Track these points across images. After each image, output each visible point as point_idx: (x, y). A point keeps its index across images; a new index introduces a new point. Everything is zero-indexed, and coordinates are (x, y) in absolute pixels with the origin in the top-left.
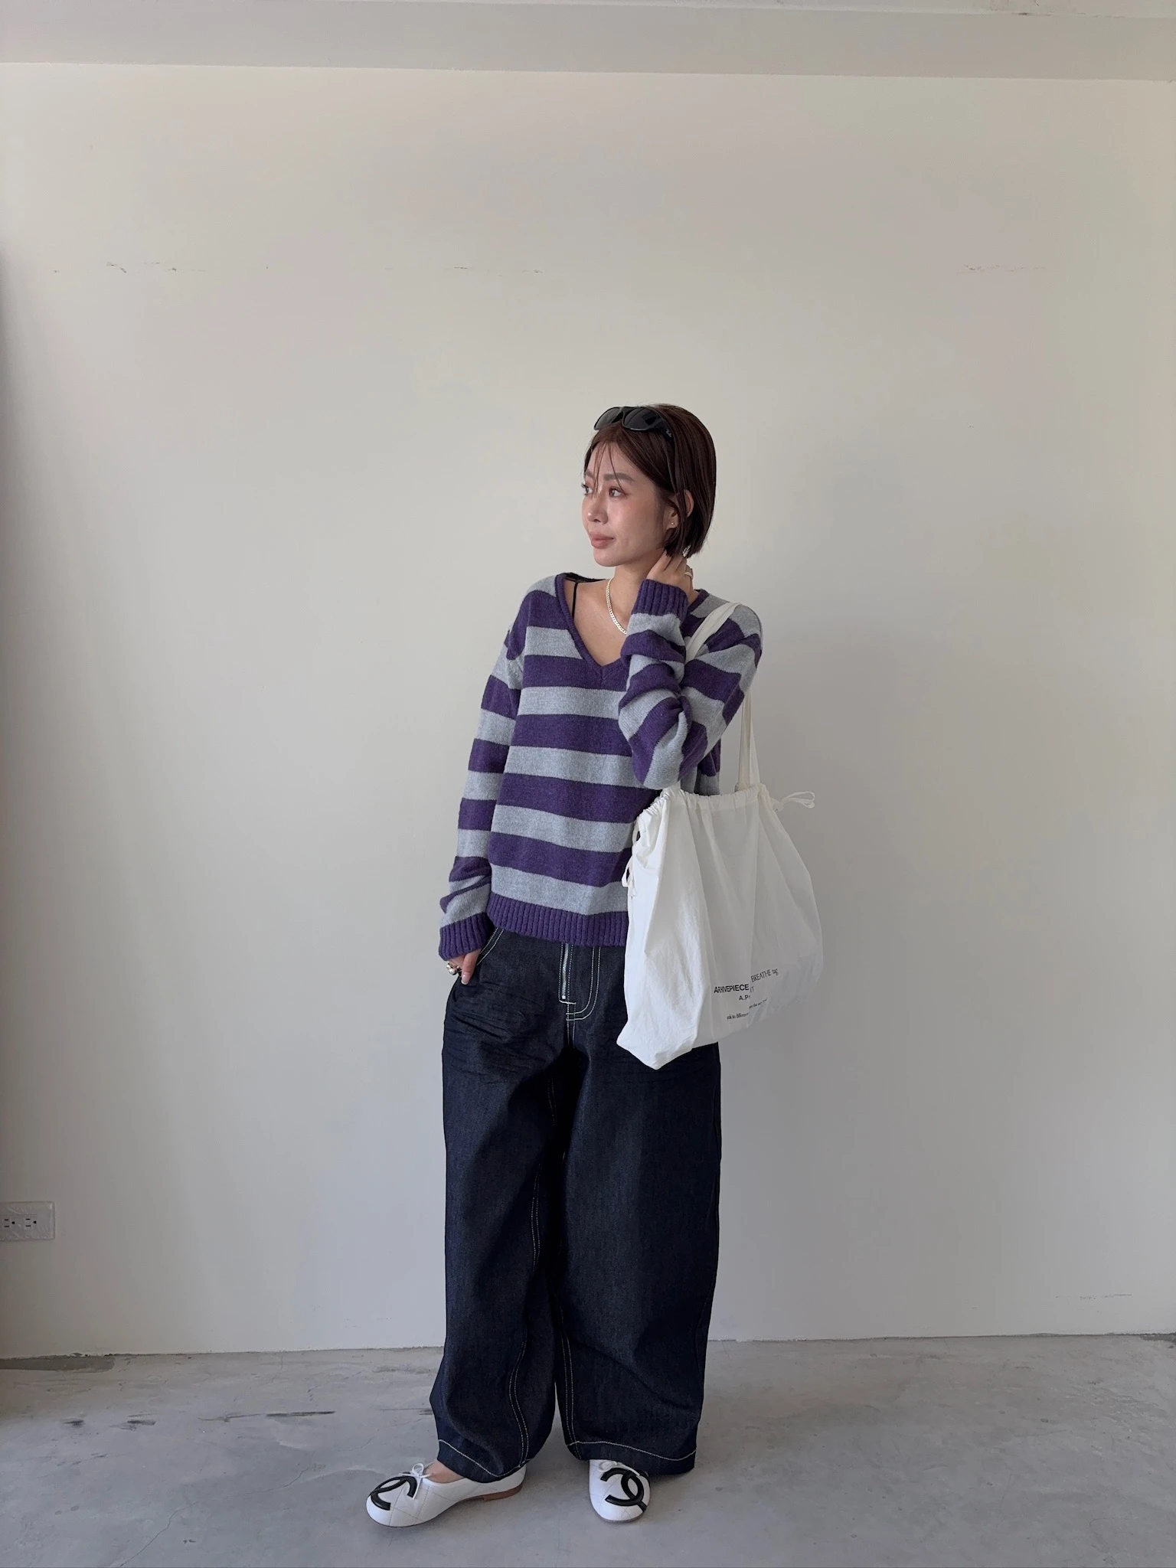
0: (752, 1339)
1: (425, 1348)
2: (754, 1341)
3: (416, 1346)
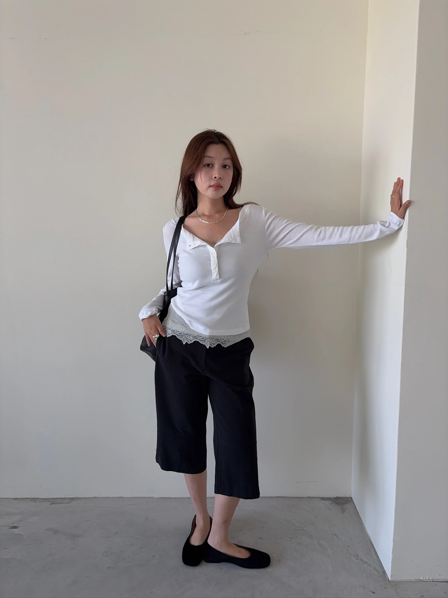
1: (27, 498)
3: (24, 497)
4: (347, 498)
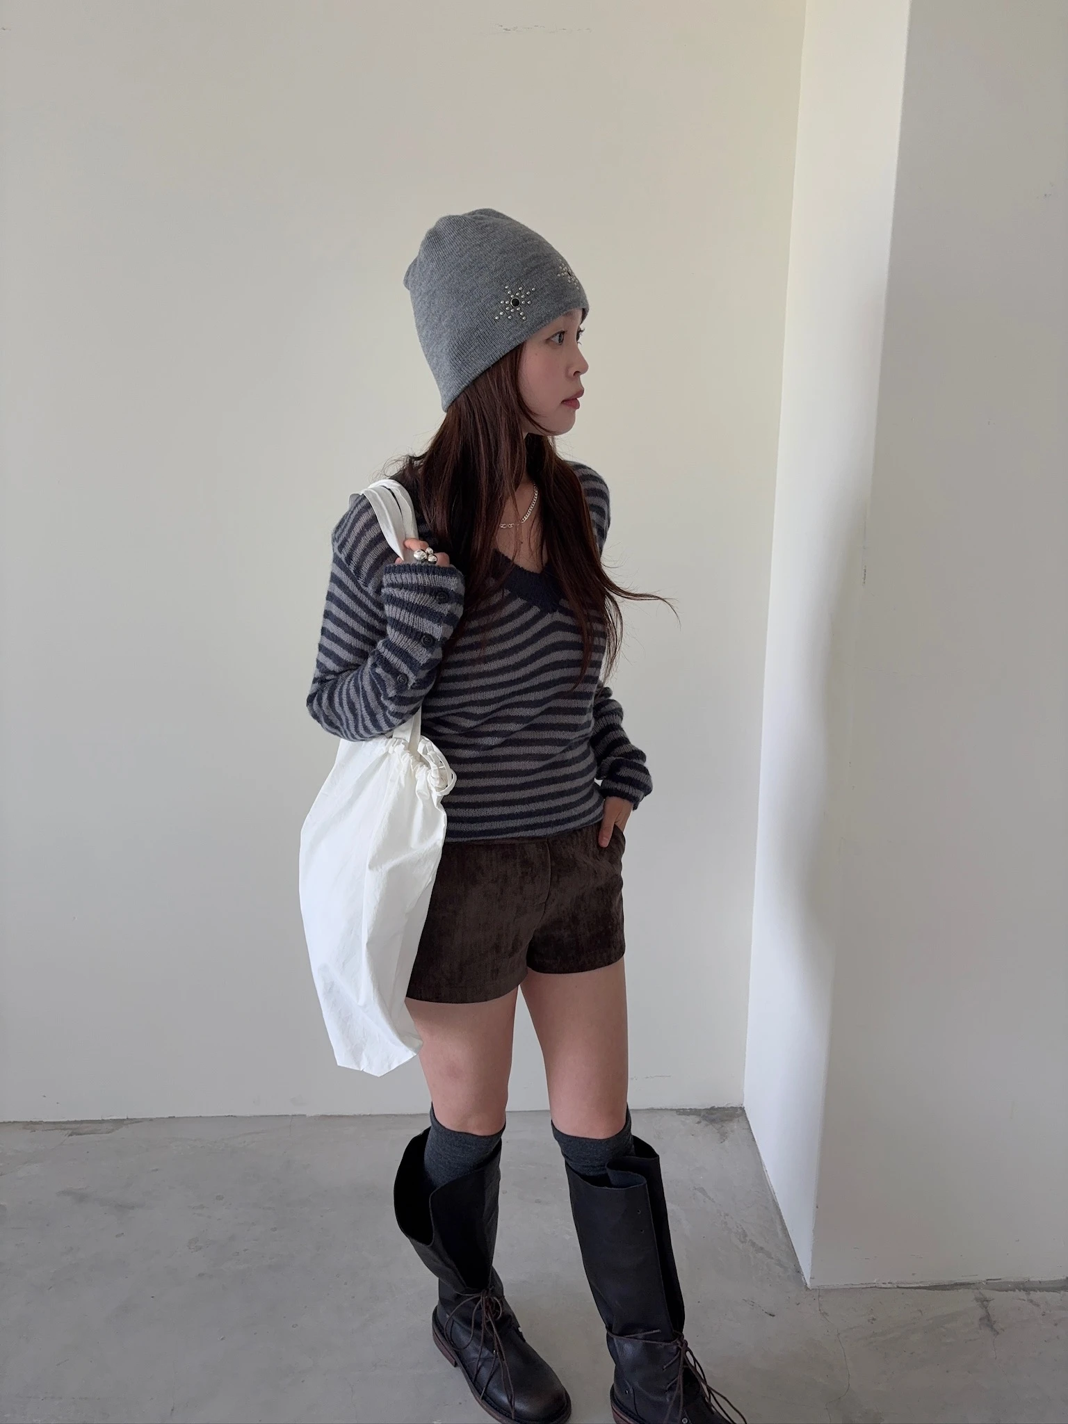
0: (320, 1113)
2: (322, 1116)
4: (735, 1109)
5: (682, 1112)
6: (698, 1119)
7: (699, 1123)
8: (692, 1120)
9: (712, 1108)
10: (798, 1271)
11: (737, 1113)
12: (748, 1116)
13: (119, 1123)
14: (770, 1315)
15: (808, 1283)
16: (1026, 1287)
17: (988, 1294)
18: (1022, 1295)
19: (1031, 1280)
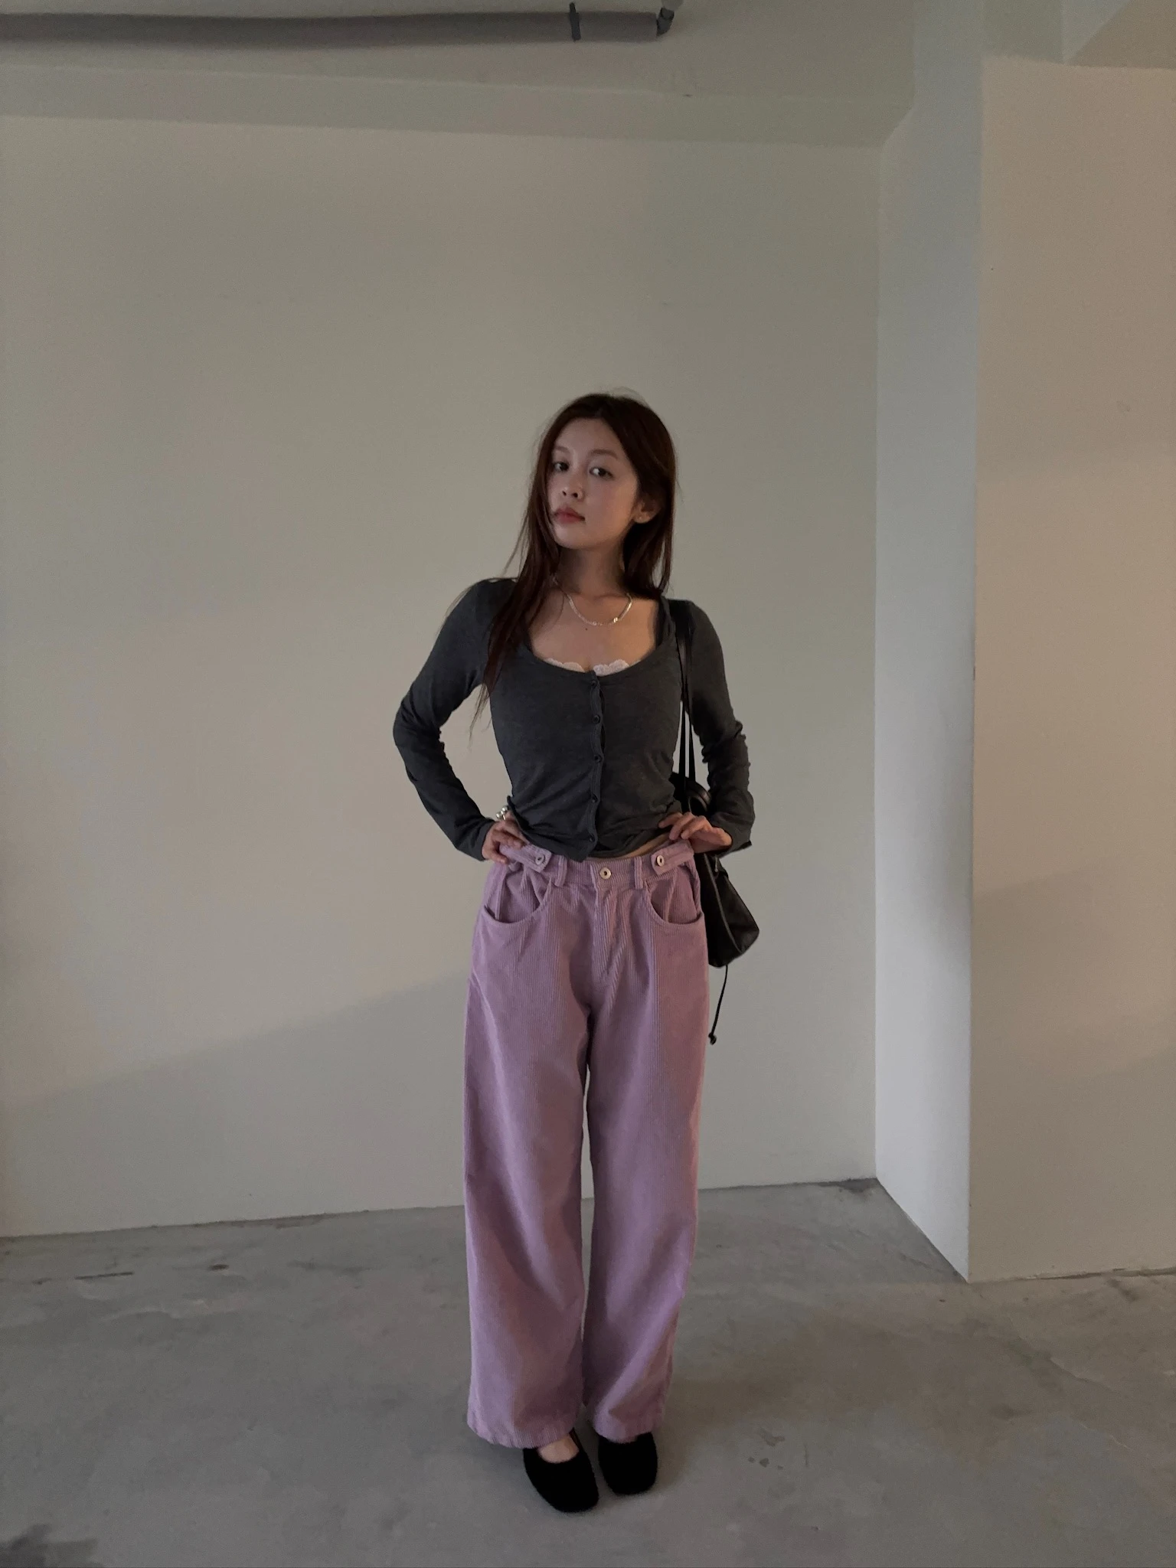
4: (870, 1179)
5: (823, 1184)
6: (838, 1188)
7: (841, 1191)
8: (834, 1190)
9: (849, 1180)
10: (956, 1273)
11: (874, 1183)
12: (882, 1184)
13: (318, 1218)
14: (941, 1301)
15: (967, 1279)
16: (1144, 1273)
17: (1118, 1278)
18: (1145, 1278)
19: (1150, 1268)
